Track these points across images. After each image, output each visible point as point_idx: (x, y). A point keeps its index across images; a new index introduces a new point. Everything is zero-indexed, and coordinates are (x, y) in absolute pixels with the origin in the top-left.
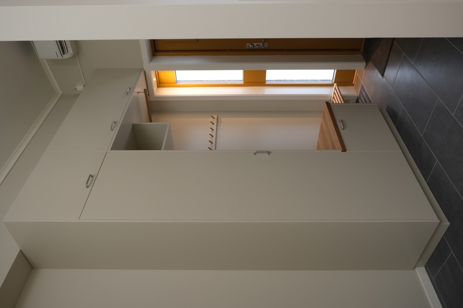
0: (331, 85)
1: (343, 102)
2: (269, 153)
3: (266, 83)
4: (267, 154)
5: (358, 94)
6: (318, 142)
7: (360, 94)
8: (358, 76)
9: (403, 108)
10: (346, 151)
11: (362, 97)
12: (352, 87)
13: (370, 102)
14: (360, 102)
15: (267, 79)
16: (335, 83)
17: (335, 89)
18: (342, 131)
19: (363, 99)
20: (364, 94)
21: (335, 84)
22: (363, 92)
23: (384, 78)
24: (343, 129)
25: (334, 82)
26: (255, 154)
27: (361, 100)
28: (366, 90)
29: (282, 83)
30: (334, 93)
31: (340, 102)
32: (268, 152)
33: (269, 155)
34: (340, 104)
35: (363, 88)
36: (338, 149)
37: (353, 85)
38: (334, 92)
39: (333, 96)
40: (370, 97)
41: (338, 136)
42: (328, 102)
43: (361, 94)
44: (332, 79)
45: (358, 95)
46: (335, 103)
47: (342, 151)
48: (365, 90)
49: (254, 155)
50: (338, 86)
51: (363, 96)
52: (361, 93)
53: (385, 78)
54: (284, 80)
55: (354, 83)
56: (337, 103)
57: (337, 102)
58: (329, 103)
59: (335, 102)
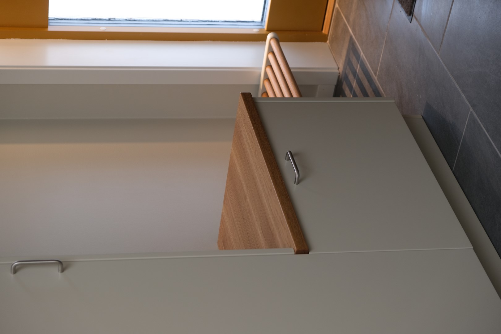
0: (259, 38)
1: (295, 95)
2: (63, 265)
3: (50, 29)
4: (55, 271)
5: (341, 66)
6: (223, 221)
7: (345, 69)
8: (338, 12)
9: (472, 114)
10: (308, 253)
11: (351, 77)
12: (323, 43)
13: (377, 94)
14: (347, 91)
15: (51, 15)
16: (269, 30)
17: (271, 51)
18: (294, 188)
19: (354, 84)
20: (358, 69)
21: (270, 36)
22: (354, 60)
23: (414, 20)
24: (299, 181)
25: (265, 27)
26: (15, 270)
27: (351, 88)
28: (362, 54)
29: (102, 28)
30: (269, 65)
31: (287, 95)
32: (60, 262)
33: (63, 271)
34: (287, 99)
35: (352, 48)
36: (285, 247)
37: (324, 39)
38: (268, 61)
39: (266, 74)
40: (375, 78)
41: (282, 203)
42: (250, 94)
43: (348, 67)
44: (260, 20)
45: (341, 70)
46: (272, 99)
47: (297, 253)
48: (360, 56)
49: (12, 275)
50: (278, 41)
51: (354, 73)
52: (348, 62)
53: (417, 19)
54: (110, 19)
55: (326, 33)
56: (279, 99)
57: (279, 95)
58: (253, 96)
59: (271, 95)
